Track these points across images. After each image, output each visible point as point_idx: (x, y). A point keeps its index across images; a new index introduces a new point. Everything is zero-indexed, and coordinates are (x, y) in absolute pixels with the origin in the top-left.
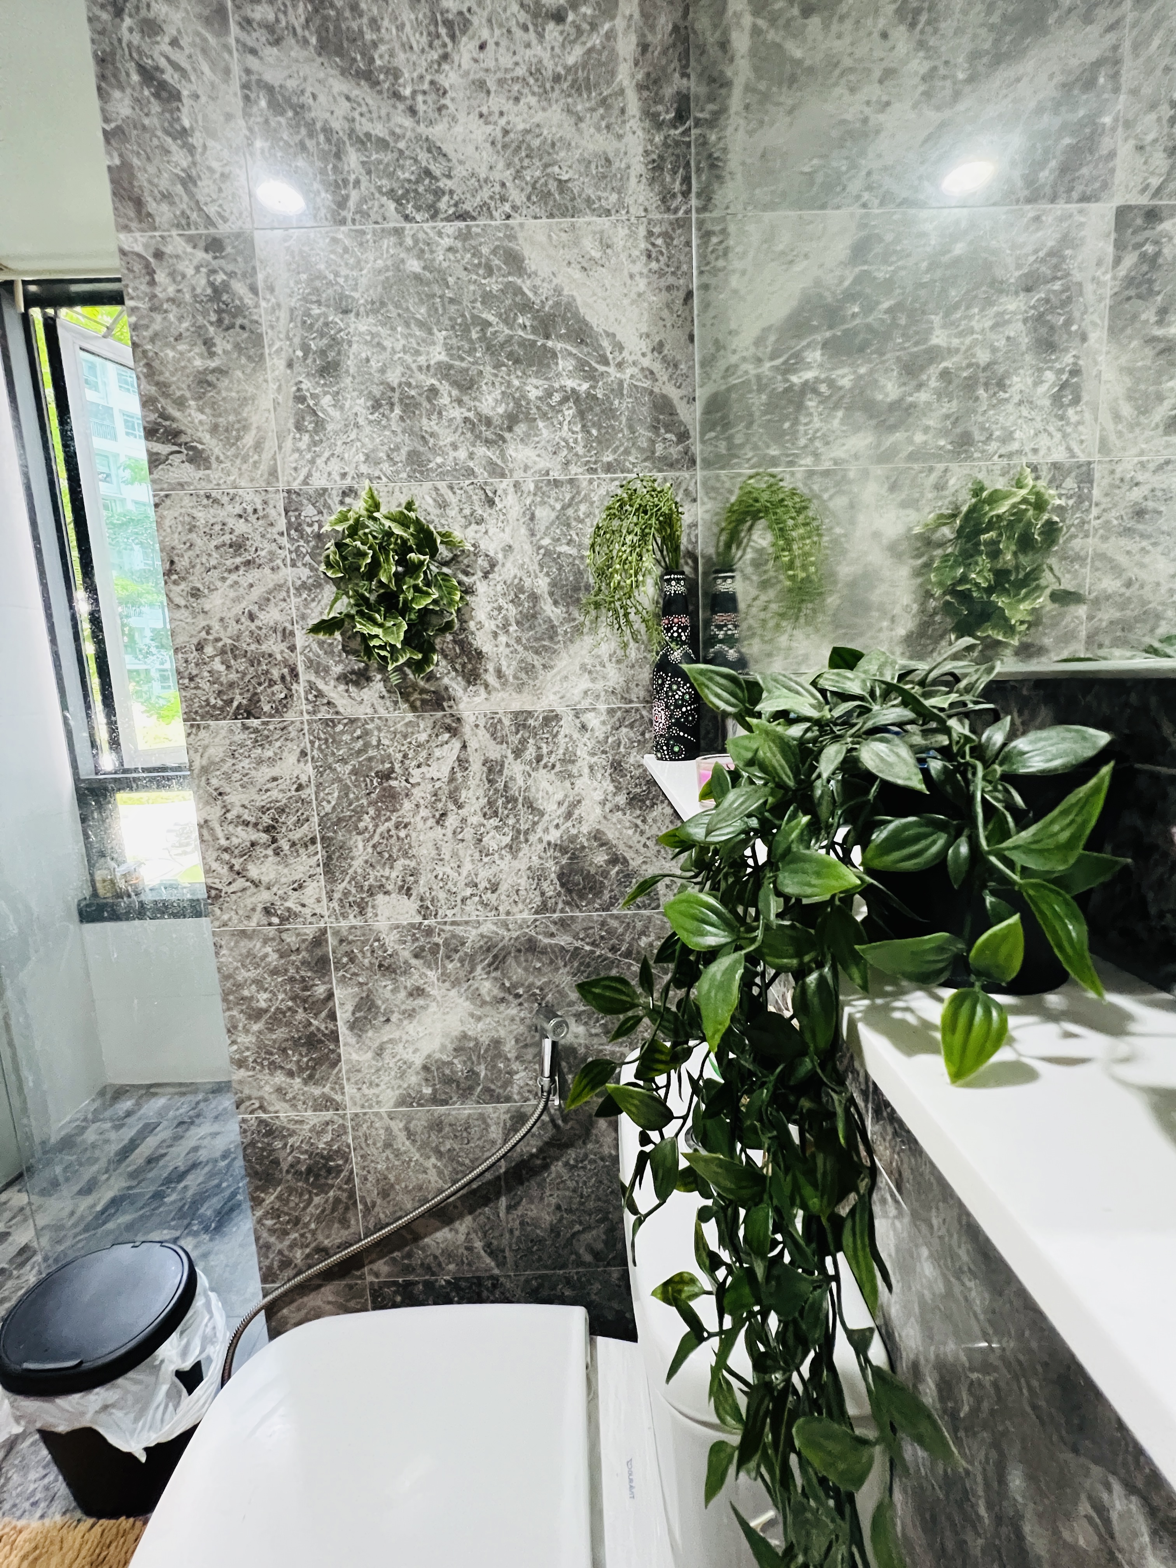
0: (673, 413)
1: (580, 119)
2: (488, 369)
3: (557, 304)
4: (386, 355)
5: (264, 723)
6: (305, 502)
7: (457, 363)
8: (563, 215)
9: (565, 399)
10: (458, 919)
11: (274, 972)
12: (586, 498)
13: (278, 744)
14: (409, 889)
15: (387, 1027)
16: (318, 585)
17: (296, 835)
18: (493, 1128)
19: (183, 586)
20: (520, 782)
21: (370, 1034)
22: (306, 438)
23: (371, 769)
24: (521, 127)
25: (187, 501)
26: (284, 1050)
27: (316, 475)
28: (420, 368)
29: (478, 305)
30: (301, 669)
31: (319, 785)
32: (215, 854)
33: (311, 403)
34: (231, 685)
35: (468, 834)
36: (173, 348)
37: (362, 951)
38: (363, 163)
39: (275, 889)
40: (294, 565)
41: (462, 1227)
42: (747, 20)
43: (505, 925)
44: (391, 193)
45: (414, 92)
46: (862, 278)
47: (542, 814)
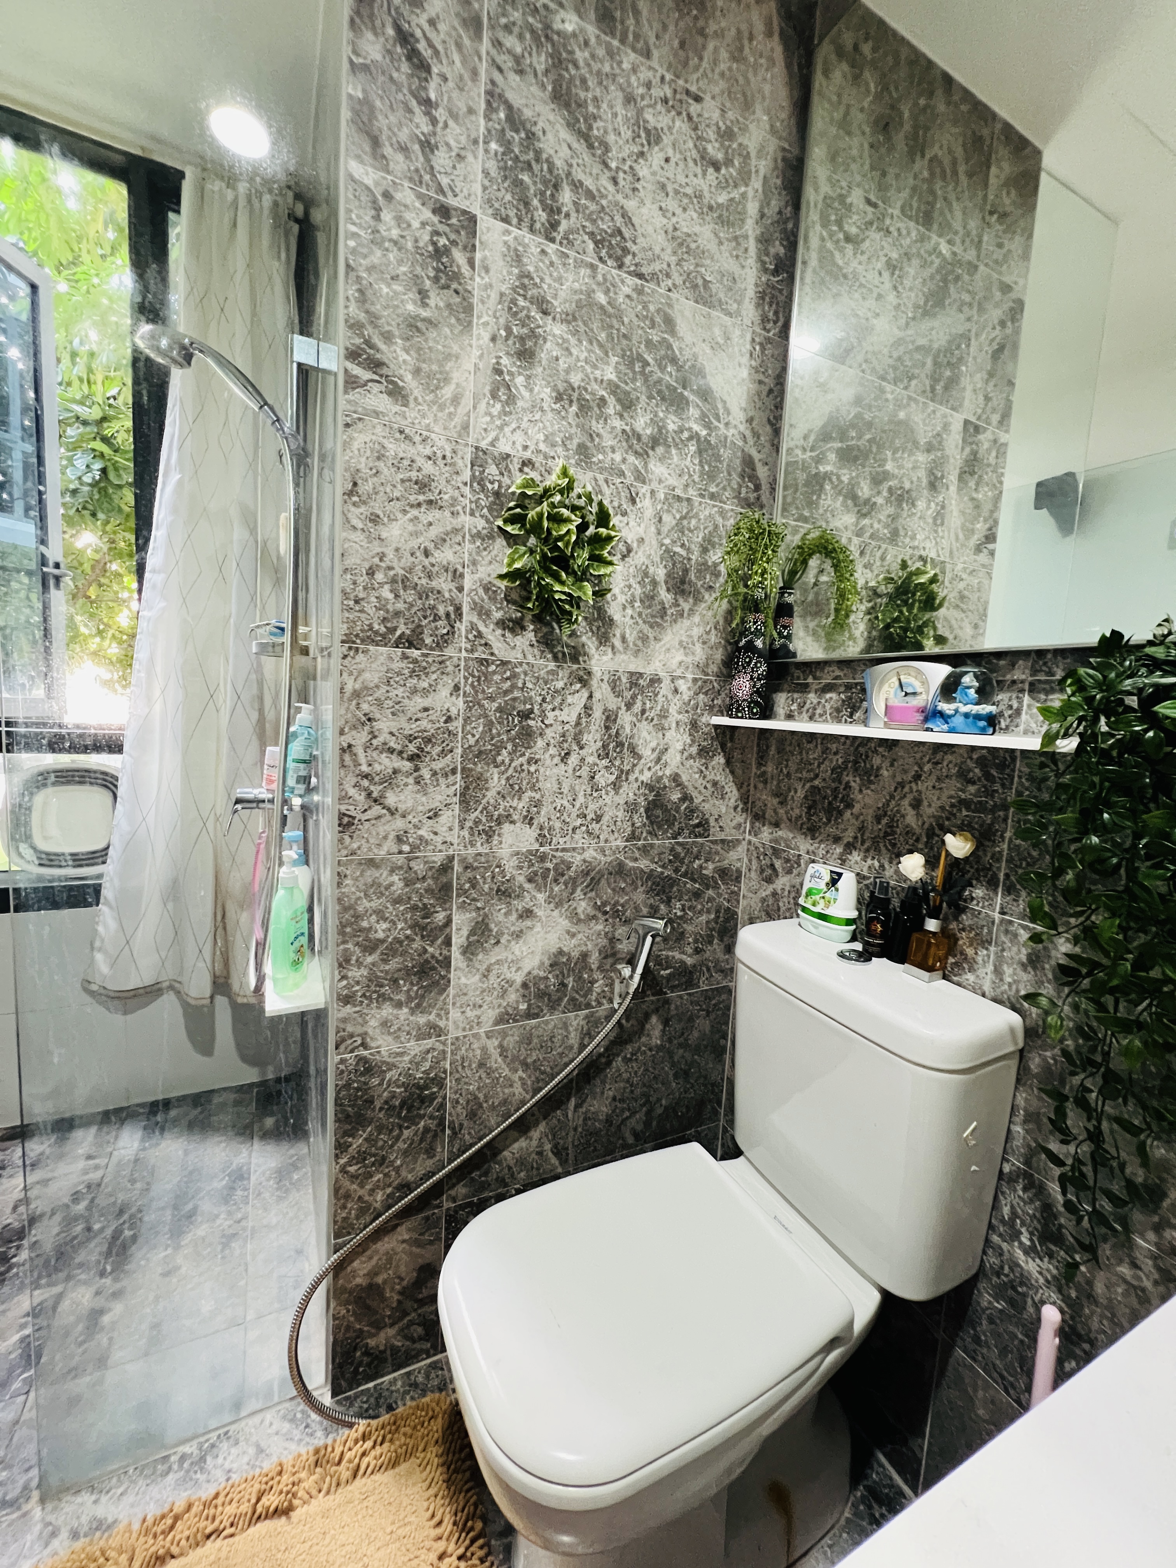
0: (754, 470)
1: (721, 243)
2: (643, 398)
3: (693, 366)
4: (571, 360)
5: (423, 655)
6: (490, 461)
7: (622, 385)
8: (704, 304)
9: (690, 438)
10: (567, 846)
11: (397, 901)
12: (696, 516)
13: (434, 676)
14: (532, 819)
15: (497, 949)
16: (491, 537)
17: (438, 765)
18: (573, 1035)
19: (363, 509)
20: (628, 730)
21: (480, 957)
24: (685, 230)
25: (379, 430)
26: (395, 981)
27: (502, 440)
28: (596, 380)
29: (642, 346)
30: (465, 609)
31: (467, 720)
32: (354, 780)
33: (507, 378)
34: (397, 614)
35: (585, 772)
36: (389, 285)
37: (483, 877)
38: (575, 203)
39: (410, 817)
40: (472, 514)
41: (535, 1134)
42: (818, 227)
43: (603, 851)
44: (592, 235)
45: (618, 168)
46: (858, 416)
47: (640, 757)
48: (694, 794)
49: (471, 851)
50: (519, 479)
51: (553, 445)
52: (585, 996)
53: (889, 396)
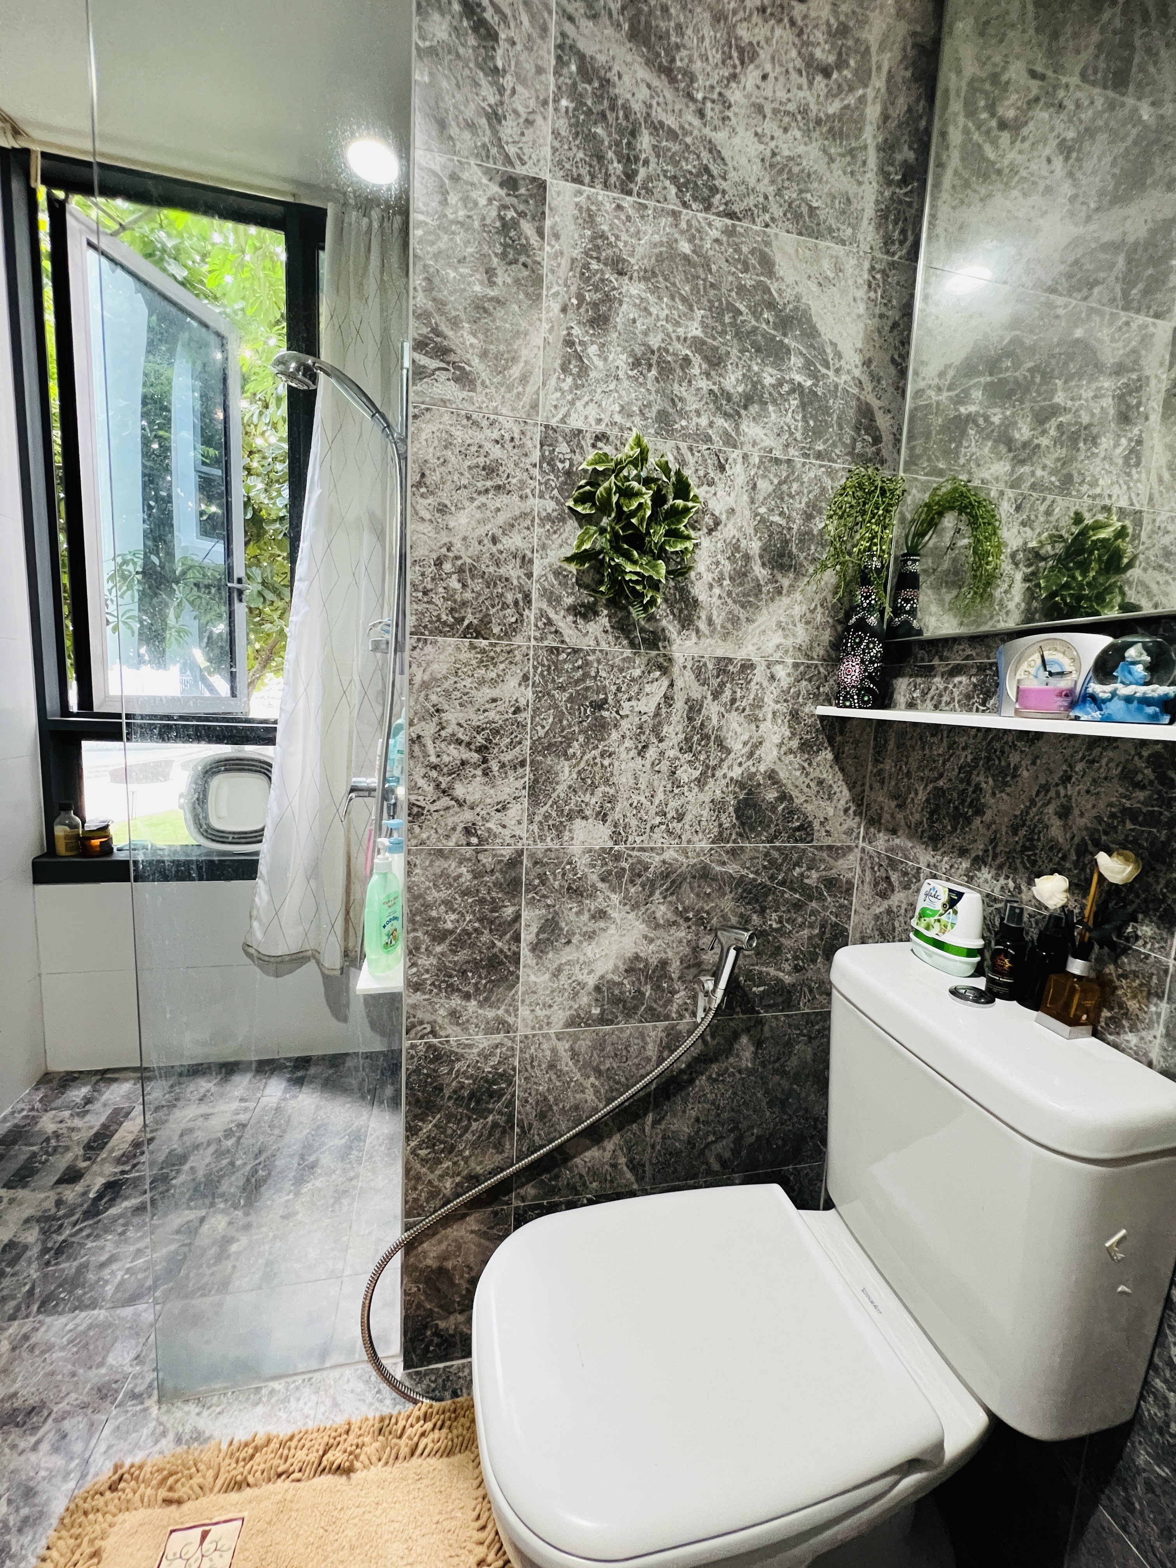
0: (872, 420)
1: (832, 160)
2: (735, 352)
3: (797, 308)
4: (650, 321)
5: (491, 644)
6: (560, 439)
7: (710, 341)
8: (809, 236)
9: (792, 391)
10: (645, 845)
11: (465, 893)
12: (798, 479)
13: (502, 666)
14: (605, 815)
15: (568, 949)
16: (563, 520)
17: (507, 757)
18: (650, 1046)
19: (431, 500)
20: (715, 721)
21: (550, 955)
22: (569, 380)
23: (586, 698)
24: (786, 153)
25: (446, 418)
26: (464, 972)
27: (574, 416)
28: (678, 338)
29: (733, 294)
30: (534, 596)
31: (536, 711)
32: (423, 771)
33: (579, 349)
34: (464, 604)
35: (664, 766)
36: (456, 269)
37: (554, 874)
38: (654, 147)
39: (478, 809)
40: (541, 496)
41: (610, 1145)
42: (961, 120)
43: (685, 852)
44: (674, 179)
45: (705, 98)
46: (1015, 341)
47: (729, 752)
48: (795, 793)
49: (541, 846)
50: (591, 454)
51: (630, 416)
52: (665, 1006)
53: (1061, 311)
